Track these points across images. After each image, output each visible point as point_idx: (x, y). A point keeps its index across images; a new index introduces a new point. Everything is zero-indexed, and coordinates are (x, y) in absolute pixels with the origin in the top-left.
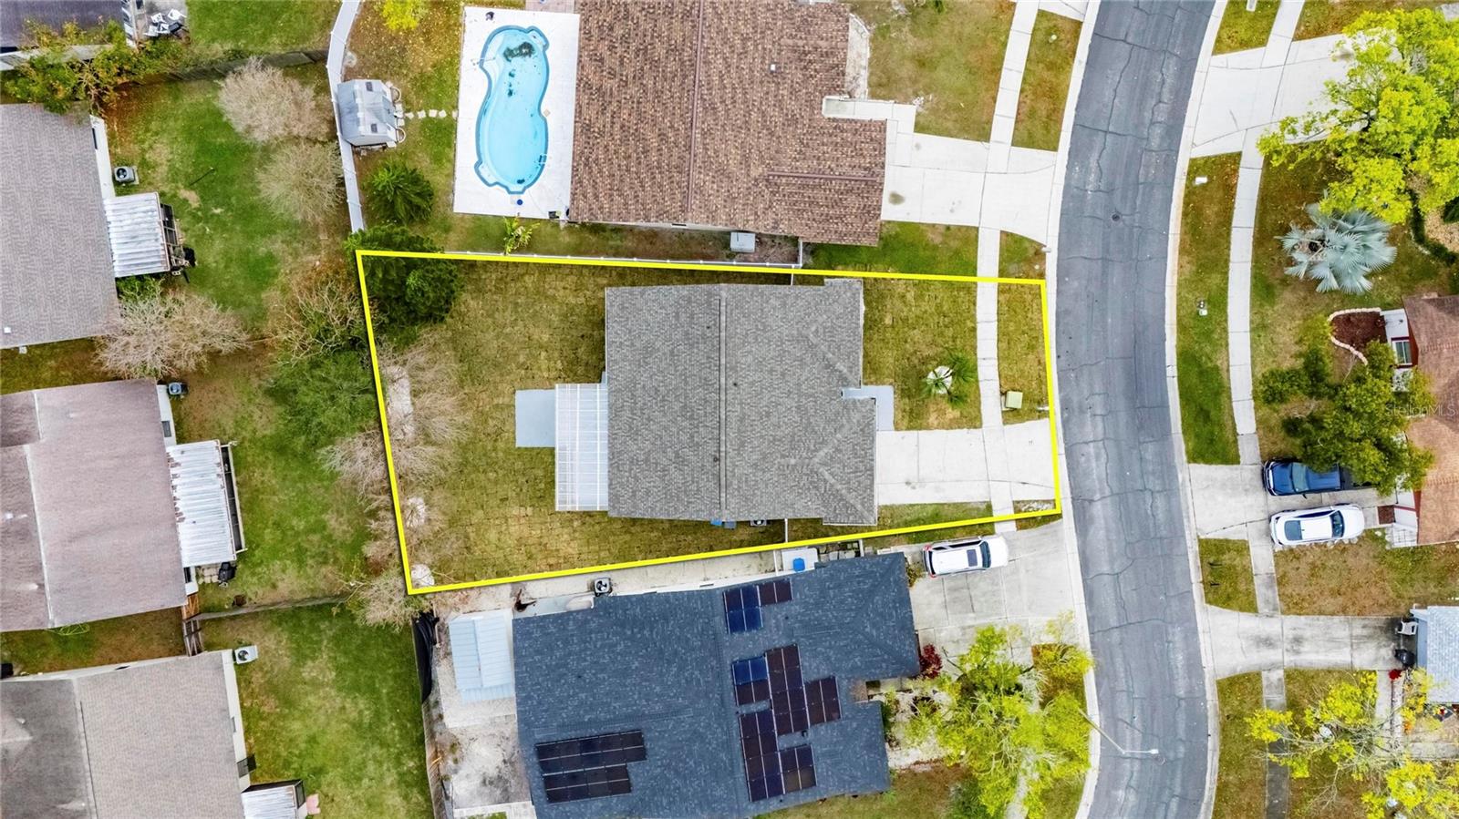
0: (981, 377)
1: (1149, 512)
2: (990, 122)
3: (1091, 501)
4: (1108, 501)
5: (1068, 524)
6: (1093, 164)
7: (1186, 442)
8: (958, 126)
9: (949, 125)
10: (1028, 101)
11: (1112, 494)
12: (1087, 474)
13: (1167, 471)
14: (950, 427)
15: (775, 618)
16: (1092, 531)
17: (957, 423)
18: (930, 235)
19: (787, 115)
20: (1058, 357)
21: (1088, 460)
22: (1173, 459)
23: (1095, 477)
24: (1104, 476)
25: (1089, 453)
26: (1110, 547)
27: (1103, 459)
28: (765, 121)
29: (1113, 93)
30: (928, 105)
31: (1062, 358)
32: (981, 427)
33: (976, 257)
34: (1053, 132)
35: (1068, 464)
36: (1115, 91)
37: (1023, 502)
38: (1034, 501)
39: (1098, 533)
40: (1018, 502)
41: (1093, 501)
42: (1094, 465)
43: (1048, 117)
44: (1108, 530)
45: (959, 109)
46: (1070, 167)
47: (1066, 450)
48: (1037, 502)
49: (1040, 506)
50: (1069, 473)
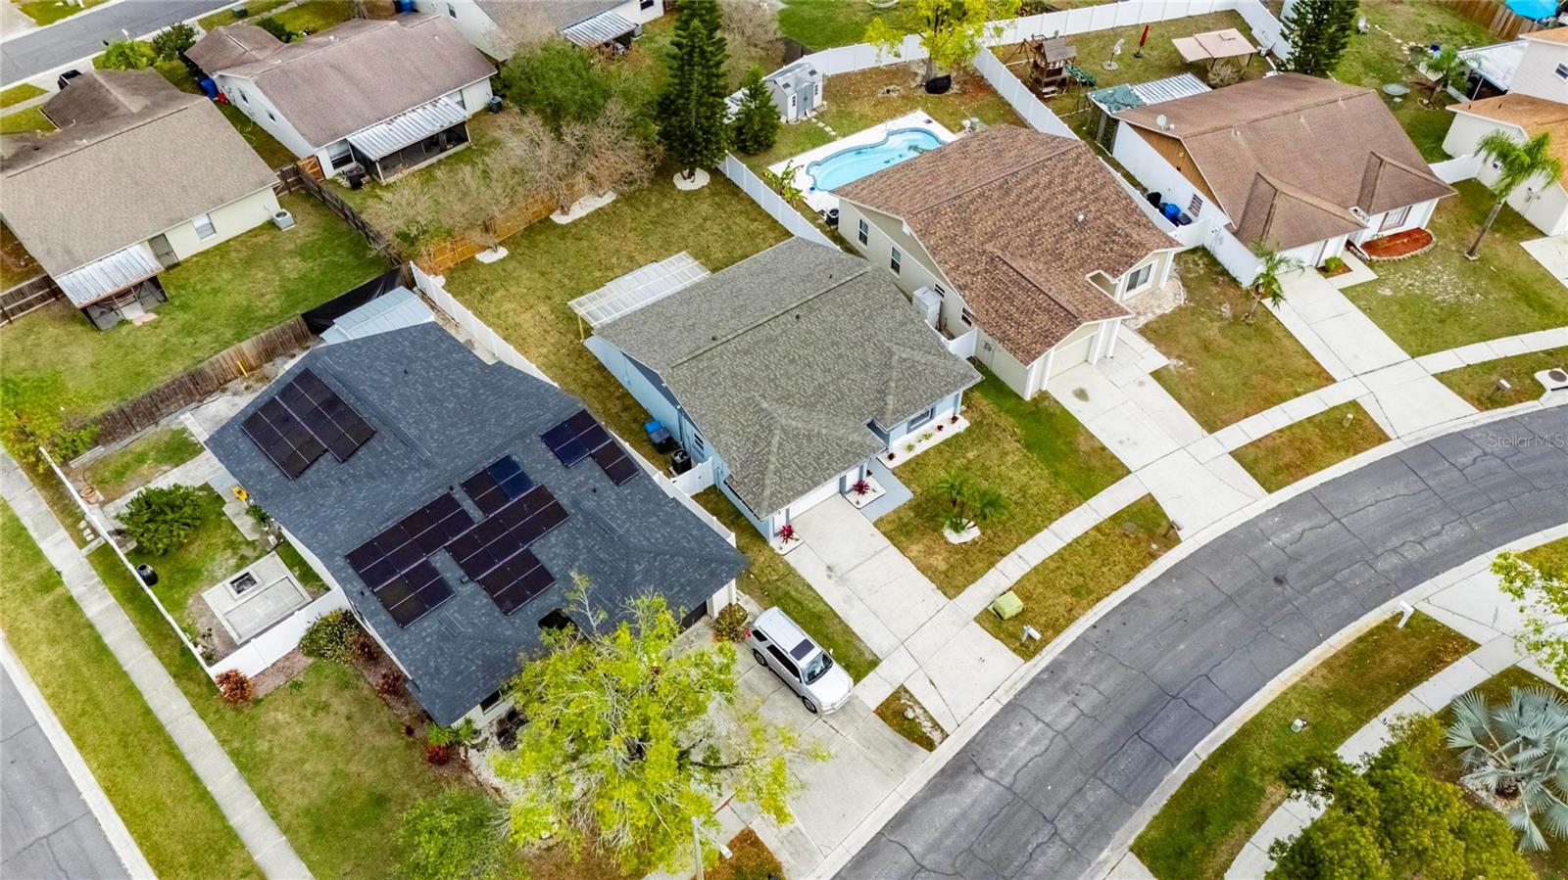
0: (999, 565)
1: (1030, 848)
2: (1226, 424)
3: (979, 771)
4: (998, 789)
5: (929, 764)
6: (1297, 528)
7: (1150, 827)
8: (1193, 402)
9: (1186, 395)
10: (1278, 441)
11: (1009, 789)
12: (1004, 744)
13: (1095, 832)
14: (923, 569)
15: (587, 478)
16: (947, 797)
17: (934, 572)
18: (1081, 439)
19: (1057, 249)
20: (1094, 627)
21: (1021, 734)
22: (1117, 829)
23: (1010, 754)
24: (1021, 764)
25: (1029, 729)
26: (946, 834)
27: (1038, 749)
28: (1036, 235)
29: (1373, 500)
30: (1182, 371)
31: (1097, 631)
32: (950, 598)
33: (1104, 488)
34: (1281, 477)
35: (996, 716)
36: (1377, 502)
37: (911, 696)
38: (923, 708)
39: (951, 807)
40: (906, 691)
41: (982, 772)
42: (1022, 744)
43: (1288, 466)
44: (964, 815)
45: (1207, 394)
46: (1270, 513)
47: (1010, 703)
48: (925, 711)
49: (922, 717)
50: (988, 725)
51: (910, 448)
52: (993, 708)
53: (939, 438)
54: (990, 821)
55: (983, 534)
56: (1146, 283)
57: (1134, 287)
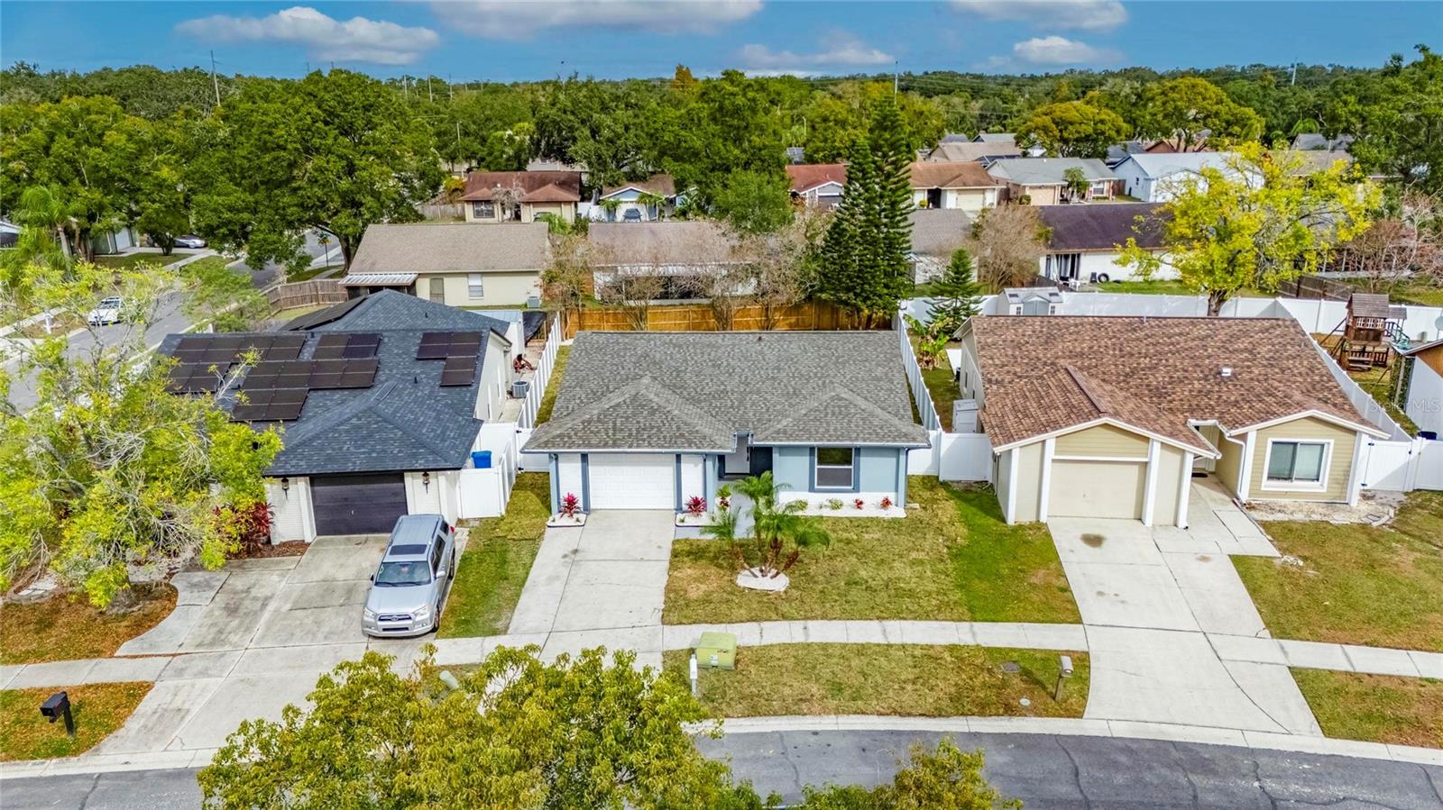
0: (766, 625)
6: (1339, 791)
8: (1277, 599)
9: (1271, 590)
14: (670, 589)
15: (422, 373)
17: (678, 596)
18: (1042, 572)
19: (1164, 388)
20: (815, 733)
28: (1142, 370)
30: (1293, 569)
31: (812, 739)
32: (663, 623)
34: (1373, 729)
45: (1315, 601)
46: (1302, 757)
51: (802, 506)
53: (848, 512)
55: (786, 592)
56: (1316, 482)
57: (1289, 478)
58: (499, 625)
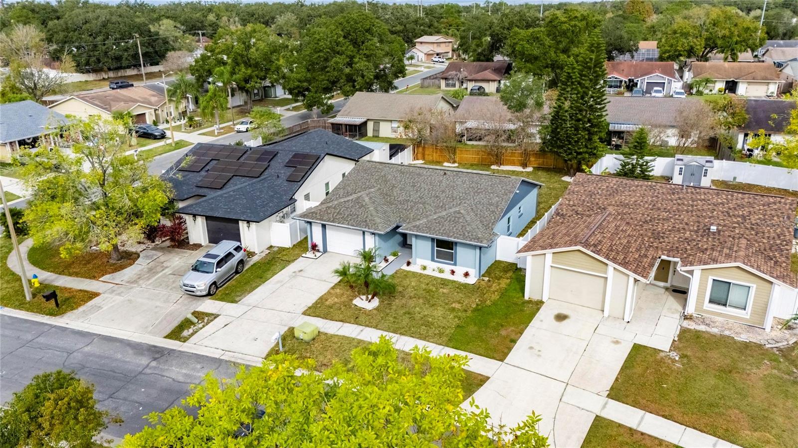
0: (345, 325)
2: (636, 405)
3: (155, 359)
8: (636, 376)
11: (140, 373)
14: (321, 298)
17: (322, 302)
19: (663, 233)
21: (194, 369)
23: (173, 368)
25: (199, 371)
26: (100, 357)
27: (181, 379)
28: (658, 220)
30: (668, 361)
32: (303, 314)
35: (207, 357)
37: (212, 321)
38: (204, 326)
40: (216, 317)
42: (184, 371)
47: (222, 360)
48: (201, 328)
49: (194, 328)
50: (199, 355)
51: (425, 268)
52: (216, 354)
53: (447, 276)
54: (111, 371)
55: (370, 311)
56: (743, 311)
57: (725, 305)
58: (237, 299)
